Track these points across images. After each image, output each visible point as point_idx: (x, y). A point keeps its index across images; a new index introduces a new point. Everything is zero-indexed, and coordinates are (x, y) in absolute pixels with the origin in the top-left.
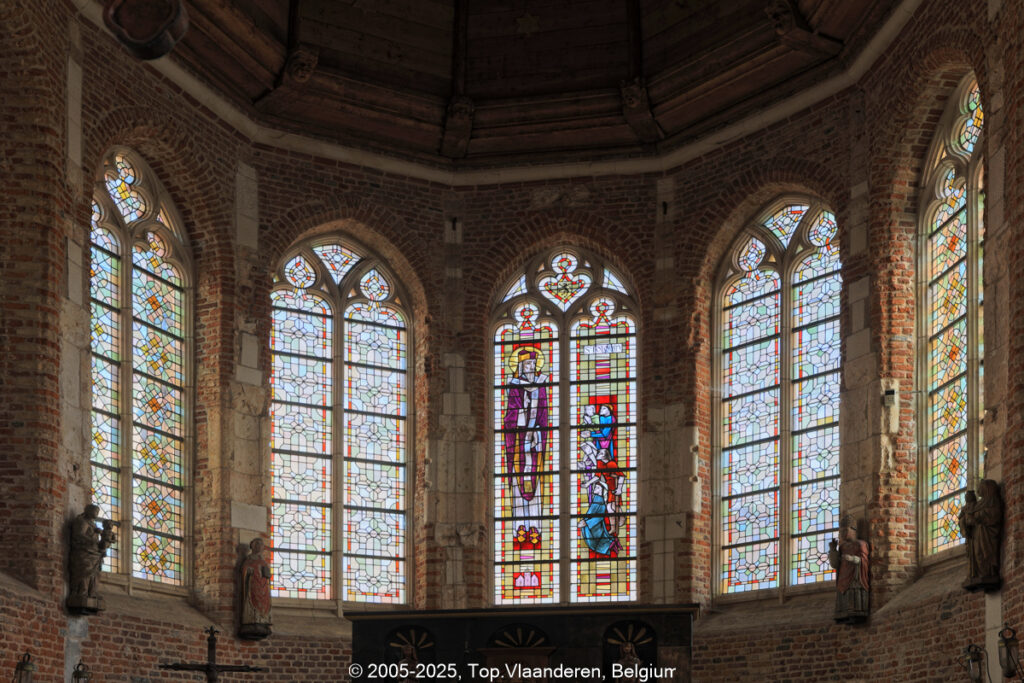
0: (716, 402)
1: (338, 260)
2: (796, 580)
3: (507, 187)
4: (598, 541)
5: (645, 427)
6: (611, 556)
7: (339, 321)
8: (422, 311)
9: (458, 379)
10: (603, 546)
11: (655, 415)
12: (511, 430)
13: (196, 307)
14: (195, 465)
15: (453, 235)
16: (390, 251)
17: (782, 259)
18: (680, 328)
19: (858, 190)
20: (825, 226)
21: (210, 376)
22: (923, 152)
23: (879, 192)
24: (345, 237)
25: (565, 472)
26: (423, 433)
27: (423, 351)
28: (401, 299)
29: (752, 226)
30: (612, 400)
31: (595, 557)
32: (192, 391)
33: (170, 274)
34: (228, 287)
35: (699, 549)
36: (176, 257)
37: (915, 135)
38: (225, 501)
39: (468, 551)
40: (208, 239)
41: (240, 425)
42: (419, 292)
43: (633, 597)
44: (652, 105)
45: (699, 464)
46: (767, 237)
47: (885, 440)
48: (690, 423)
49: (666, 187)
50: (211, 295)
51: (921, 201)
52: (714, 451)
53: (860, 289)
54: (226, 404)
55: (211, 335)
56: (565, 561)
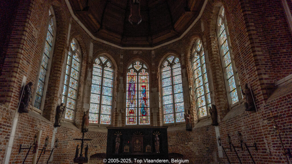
0: (162, 88)
1: (104, 60)
2: (177, 121)
3: (130, 50)
4: (143, 112)
5: (151, 92)
6: (145, 116)
7: (103, 70)
8: (116, 70)
9: (122, 81)
10: (144, 114)
11: (153, 89)
12: (129, 91)
13: (81, 66)
14: (78, 95)
15: (122, 57)
16: (112, 59)
17: (171, 65)
18: (156, 75)
19: (183, 55)
20: (177, 60)
21: (82, 78)
22: (192, 50)
23: (186, 55)
24: (105, 56)
25: (138, 99)
26: (115, 91)
27: (116, 76)
28: (113, 67)
29: (166, 59)
30: (145, 86)
31: (143, 115)
32: (79, 81)
33: (78, 60)
34: (87, 63)
35: (160, 114)
36: (79, 57)
37: (190, 47)
38: (83, 103)
39: (122, 114)
40: (85, 54)
41: (87, 88)
42: (116, 66)
43: (149, 124)
44: (152, 39)
45: (160, 99)
46: (168, 61)
47: (191, 96)
48: (158, 91)
49: (153, 52)
50: (84, 64)
51: (192, 57)
52: (162, 96)
53: (184, 70)
54: (85, 84)
55: (84, 71)
56: (138, 116)
